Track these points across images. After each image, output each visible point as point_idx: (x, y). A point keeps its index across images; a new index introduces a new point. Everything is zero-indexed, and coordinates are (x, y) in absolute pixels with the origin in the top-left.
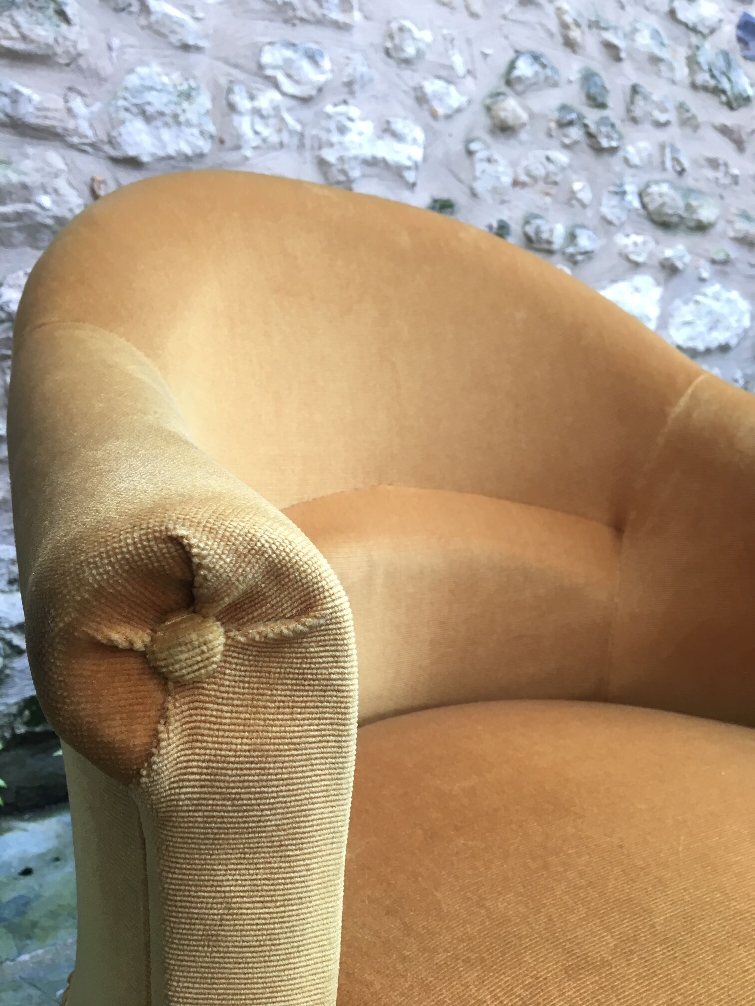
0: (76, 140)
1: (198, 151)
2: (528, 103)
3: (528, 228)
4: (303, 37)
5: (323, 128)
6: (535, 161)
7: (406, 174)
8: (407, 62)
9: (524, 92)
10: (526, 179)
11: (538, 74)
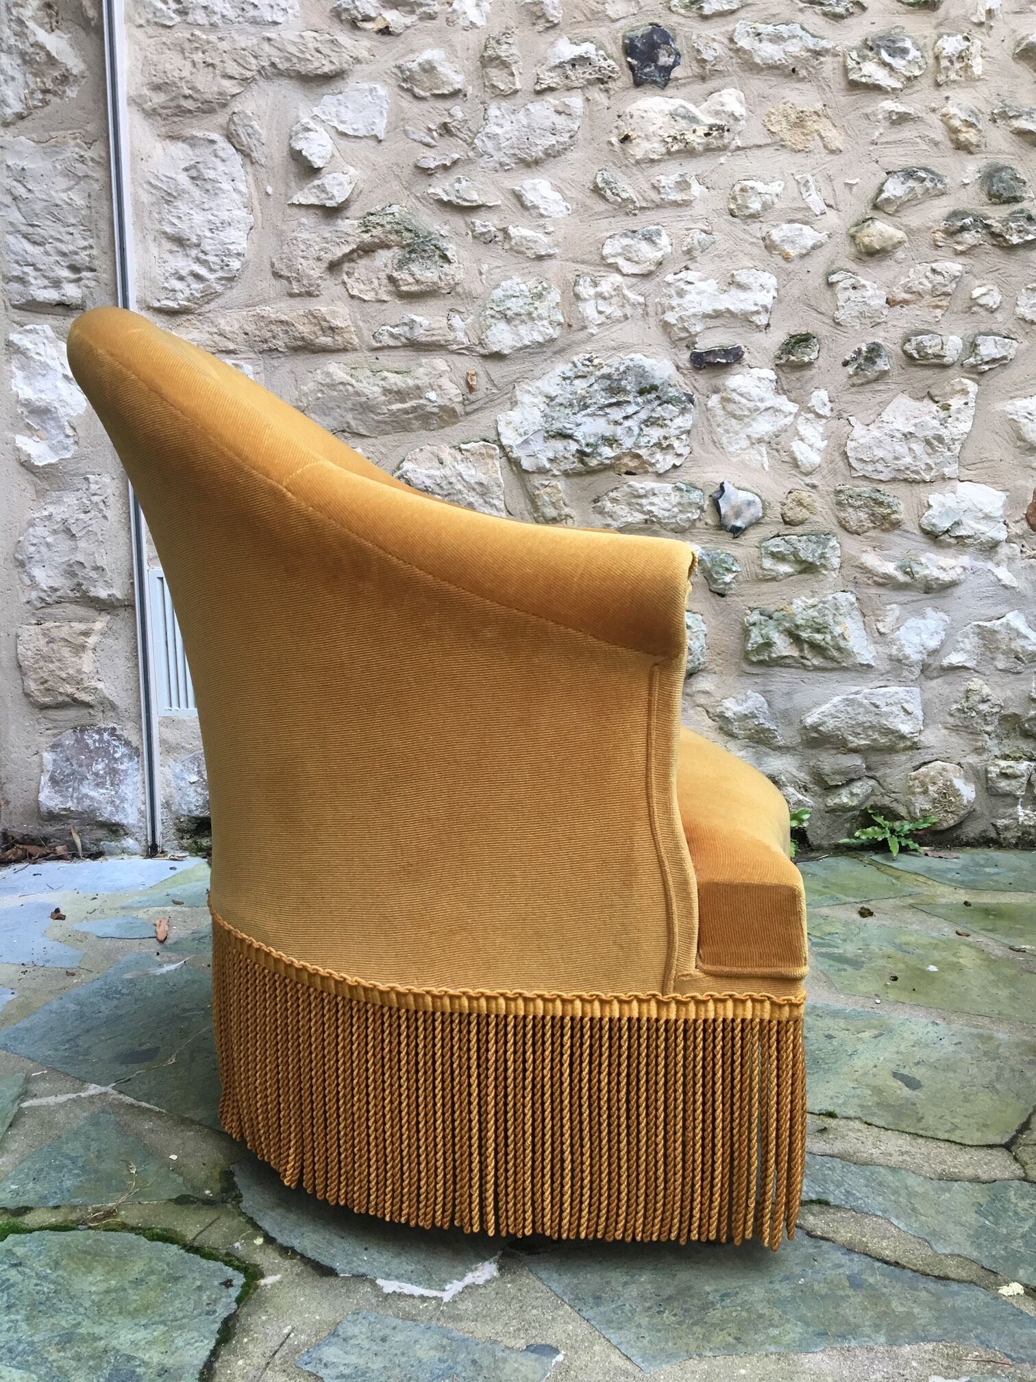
0: (455, 347)
1: (547, 338)
2: (905, 220)
3: (907, 347)
4: (644, 222)
5: (665, 295)
6: (917, 276)
7: (755, 318)
8: (754, 216)
9: (897, 211)
10: (907, 296)
11: (913, 189)
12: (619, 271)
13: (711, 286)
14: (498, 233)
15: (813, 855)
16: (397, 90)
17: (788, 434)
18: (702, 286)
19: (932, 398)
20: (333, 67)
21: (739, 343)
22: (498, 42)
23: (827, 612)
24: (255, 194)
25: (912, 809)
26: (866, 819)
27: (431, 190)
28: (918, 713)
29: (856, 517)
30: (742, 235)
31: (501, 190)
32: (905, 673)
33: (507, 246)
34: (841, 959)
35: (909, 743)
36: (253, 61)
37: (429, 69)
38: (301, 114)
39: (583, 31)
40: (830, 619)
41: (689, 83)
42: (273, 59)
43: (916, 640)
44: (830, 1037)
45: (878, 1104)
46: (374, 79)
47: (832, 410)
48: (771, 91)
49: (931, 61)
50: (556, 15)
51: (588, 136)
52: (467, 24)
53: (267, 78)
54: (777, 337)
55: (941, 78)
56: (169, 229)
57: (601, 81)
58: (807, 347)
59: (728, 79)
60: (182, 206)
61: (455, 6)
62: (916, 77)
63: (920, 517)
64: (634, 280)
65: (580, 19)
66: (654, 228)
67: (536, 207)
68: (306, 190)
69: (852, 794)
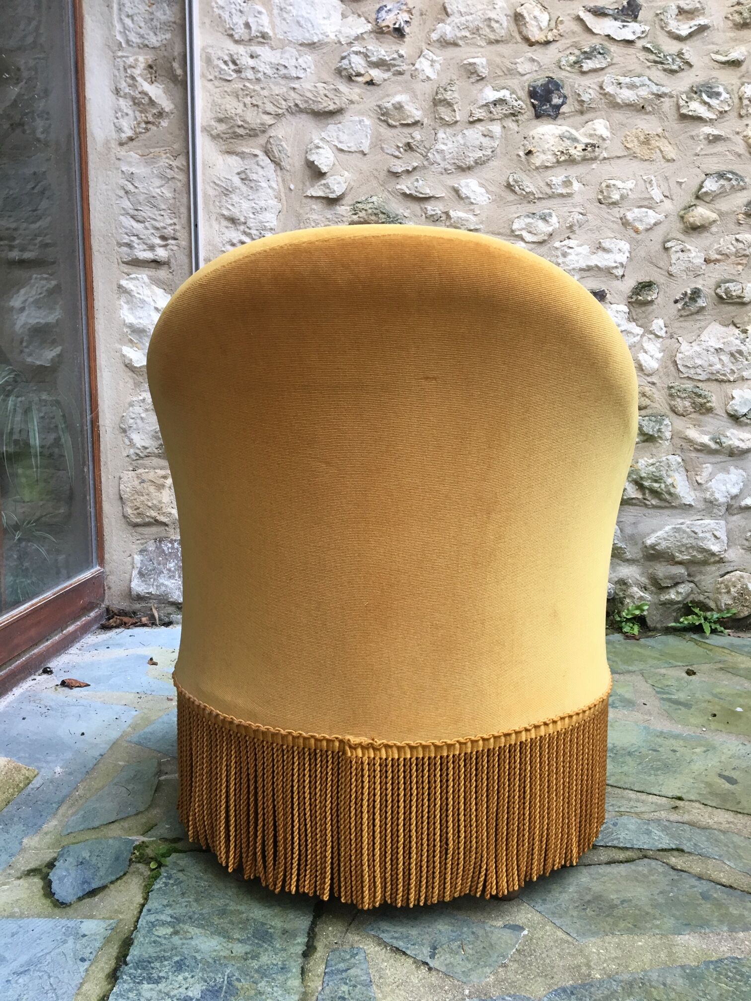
2: (717, 206)
3: (718, 291)
4: (541, 208)
5: (554, 256)
6: (726, 243)
7: (614, 271)
8: (614, 204)
9: (712, 200)
10: (719, 257)
11: (723, 186)
12: (523, 239)
13: (585, 250)
14: (442, 215)
15: (650, 634)
16: (377, 121)
17: (636, 348)
18: (579, 249)
19: (735, 325)
20: (335, 107)
21: (604, 287)
22: (445, 90)
23: (662, 468)
24: (282, 190)
25: (719, 604)
26: (687, 610)
27: (398, 187)
28: (724, 538)
29: (682, 404)
30: (606, 216)
31: (445, 186)
32: (715, 511)
33: (448, 224)
34: (677, 702)
35: (717, 559)
36: (284, 103)
37: (399, 107)
38: (314, 137)
39: (502, 82)
40: (664, 473)
41: (572, 116)
42: (297, 102)
43: (723, 488)
44: (674, 751)
45: (710, 793)
46: (363, 114)
47: (666, 332)
48: (628, 121)
49: (736, 101)
50: (484, 72)
51: (504, 152)
52: (425, 77)
53: (292, 113)
54: (630, 283)
55: (743, 112)
56: (226, 213)
57: (513, 115)
58: (650, 290)
59: (598, 113)
60: (235, 198)
61: (417, 66)
62: (726, 112)
63: (726, 405)
64: (533, 246)
65: (500, 74)
66: (547, 211)
67: (468, 198)
68: (316, 187)
69: (678, 593)
